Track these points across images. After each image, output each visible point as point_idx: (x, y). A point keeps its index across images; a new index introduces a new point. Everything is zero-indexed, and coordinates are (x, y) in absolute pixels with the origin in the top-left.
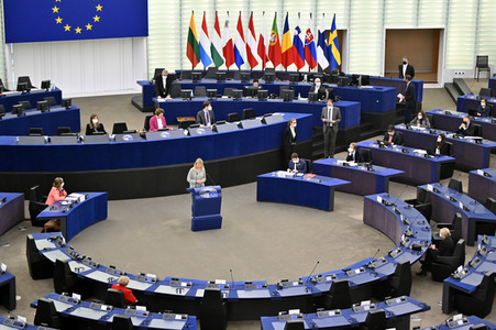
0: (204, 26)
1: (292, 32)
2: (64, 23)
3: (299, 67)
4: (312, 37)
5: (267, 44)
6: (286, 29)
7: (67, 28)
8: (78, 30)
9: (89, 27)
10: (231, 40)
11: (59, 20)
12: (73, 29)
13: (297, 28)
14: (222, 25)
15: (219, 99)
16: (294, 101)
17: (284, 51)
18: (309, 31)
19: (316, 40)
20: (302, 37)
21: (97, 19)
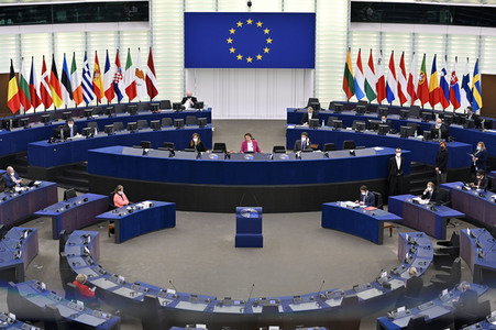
0: (359, 63)
1: (439, 73)
2: (237, 53)
3: (445, 107)
4: (456, 80)
5: (416, 83)
6: (434, 70)
7: (240, 57)
8: (249, 60)
9: (259, 57)
10: (383, 77)
11: (232, 50)
12: (244, 59)
13: (444, 70)
14: (375, 62)
15: (342, 130)
16: (410, 138)
17: (431, 90)
18: (454, 73)
19: (460, 83)
20: (448, 79)
21: (266, 50)
